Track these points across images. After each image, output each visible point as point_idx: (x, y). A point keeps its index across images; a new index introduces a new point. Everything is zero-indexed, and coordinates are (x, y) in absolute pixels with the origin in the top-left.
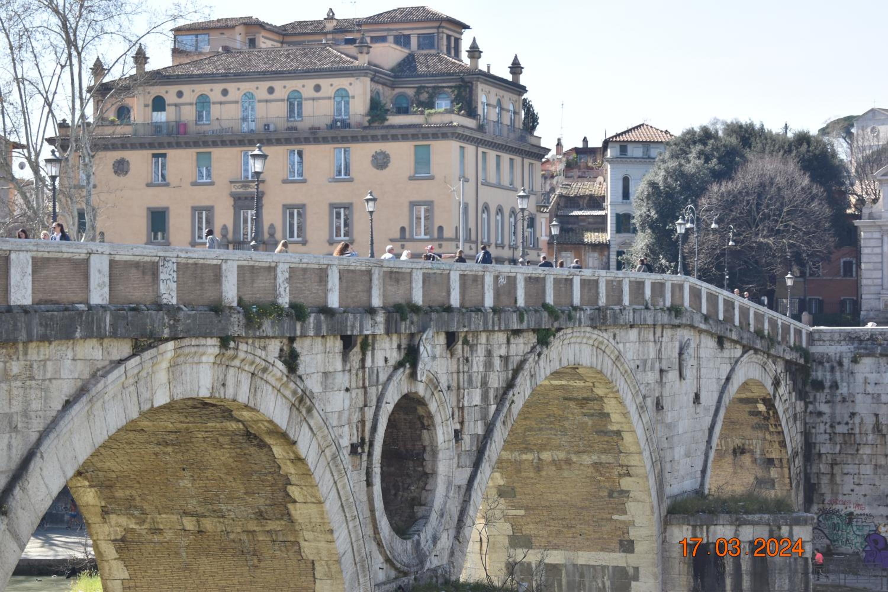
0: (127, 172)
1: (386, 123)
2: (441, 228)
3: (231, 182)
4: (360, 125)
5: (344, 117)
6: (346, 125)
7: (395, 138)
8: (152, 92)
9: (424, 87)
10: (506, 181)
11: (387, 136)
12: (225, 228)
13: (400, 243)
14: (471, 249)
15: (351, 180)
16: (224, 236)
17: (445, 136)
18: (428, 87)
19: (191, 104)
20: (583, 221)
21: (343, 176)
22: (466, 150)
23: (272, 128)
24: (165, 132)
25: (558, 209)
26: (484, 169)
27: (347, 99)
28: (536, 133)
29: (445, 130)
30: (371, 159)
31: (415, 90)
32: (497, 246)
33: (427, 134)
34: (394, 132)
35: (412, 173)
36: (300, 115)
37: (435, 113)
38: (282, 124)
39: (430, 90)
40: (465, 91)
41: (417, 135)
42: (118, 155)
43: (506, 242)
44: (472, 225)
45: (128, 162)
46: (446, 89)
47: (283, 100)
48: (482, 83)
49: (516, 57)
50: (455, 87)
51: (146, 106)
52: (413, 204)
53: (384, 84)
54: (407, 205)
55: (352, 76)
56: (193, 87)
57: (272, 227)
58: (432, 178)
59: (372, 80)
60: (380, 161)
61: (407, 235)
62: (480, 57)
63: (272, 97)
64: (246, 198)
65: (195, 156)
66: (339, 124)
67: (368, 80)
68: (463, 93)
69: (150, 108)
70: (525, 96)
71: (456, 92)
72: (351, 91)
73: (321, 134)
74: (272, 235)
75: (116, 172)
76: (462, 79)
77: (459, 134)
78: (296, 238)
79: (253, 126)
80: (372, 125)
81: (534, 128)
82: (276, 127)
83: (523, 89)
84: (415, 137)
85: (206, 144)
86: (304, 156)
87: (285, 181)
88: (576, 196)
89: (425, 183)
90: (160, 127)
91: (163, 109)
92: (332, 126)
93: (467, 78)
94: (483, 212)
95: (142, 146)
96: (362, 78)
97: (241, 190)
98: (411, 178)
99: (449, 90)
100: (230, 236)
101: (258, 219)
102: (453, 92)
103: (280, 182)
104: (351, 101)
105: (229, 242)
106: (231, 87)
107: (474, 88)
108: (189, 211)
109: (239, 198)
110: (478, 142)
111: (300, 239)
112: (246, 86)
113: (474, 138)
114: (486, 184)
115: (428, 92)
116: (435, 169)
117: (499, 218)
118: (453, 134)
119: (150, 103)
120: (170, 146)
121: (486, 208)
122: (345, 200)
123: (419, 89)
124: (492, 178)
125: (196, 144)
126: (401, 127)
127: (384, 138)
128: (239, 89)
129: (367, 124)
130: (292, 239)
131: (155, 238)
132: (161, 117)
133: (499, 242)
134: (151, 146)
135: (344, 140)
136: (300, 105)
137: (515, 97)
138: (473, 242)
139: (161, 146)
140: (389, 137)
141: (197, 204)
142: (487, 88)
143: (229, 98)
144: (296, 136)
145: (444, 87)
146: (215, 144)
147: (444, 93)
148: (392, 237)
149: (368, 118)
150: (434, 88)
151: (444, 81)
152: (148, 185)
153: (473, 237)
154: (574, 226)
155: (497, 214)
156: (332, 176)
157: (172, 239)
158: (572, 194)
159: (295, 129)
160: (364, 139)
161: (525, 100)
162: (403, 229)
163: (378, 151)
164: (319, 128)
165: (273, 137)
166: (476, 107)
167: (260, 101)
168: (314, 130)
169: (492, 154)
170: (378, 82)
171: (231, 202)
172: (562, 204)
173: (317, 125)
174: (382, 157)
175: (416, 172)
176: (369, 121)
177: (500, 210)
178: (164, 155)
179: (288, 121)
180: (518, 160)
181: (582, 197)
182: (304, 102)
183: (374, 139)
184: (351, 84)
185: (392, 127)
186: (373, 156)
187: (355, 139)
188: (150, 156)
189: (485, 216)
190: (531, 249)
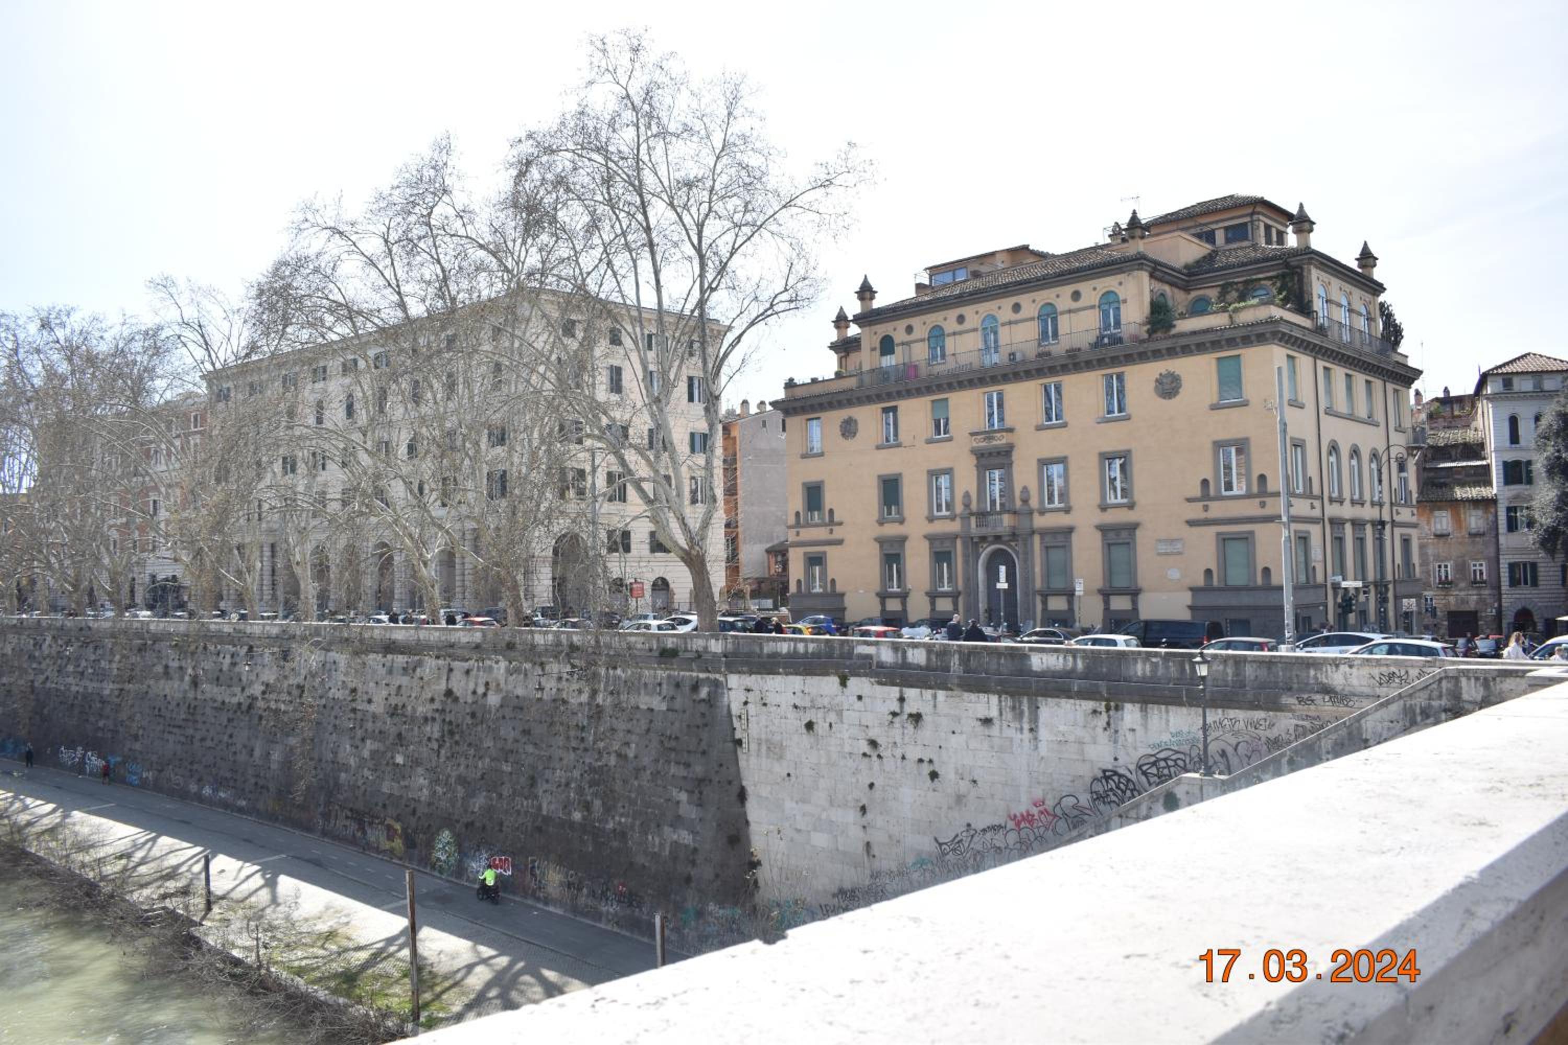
0: (855, 434)
1: (1174, 331)
2: (1262, 478)
3: (972, 434)
4: (1136, 339)
5: (1113, 331)
6: (1117, 340)
7: (1186, 351)
8: (879, 331)
9: (1232, 284)
10: (1362, 413)
11: (1174, 348)
12: (967, 495)
13: (1202, 504)
14: (1313, 507)
15: (1128, 418)
16: (967, 505)
17: (1261, 339)
18: (1236, 283)
19: (922, 340)
20: (1459, 473)
21: (1116, 414)
22: (1297, 361)
23: (1019, 357)
24: (893, 378)
25: (1425, 461)
26: (1329, 392)
27: (1116, 305)
28: (1400, 350)
29: (1260, 330)
30: (1153, 384)
31: (1219, 289)
32: (1353, 502)
33: (1234, 339)
34: (1183, 341)
35: (1215, 399)
36: (1055, 334)
37: (1244, 307)
38: (1031, 350)
39: (1241, 287)
40: (1293, 280)
41: (1219, 342)
42: (844, 414)
43: (1367, 497)
44: (1313, 471)
45: (856, 421)
46: (1263, 282)
47: (1032, 319)
48: (1317, 267)
49: (1366, 244)
50: (1276, 277)
51: (873, 349)
52: (1219, 445)
53: (1172, 284)
54: (1209, 446)
55: (1121, 271)
56: (924, 318)
57: (1025, 490)
58: (1245, 404)
59: (1152, 276)
60: (1167, 387)
61: (1212, 492)
62: (1311, 230)
63: (1018, 316)
64: (990, 454)
65: (929, 405)
66: (1106, 340)
67: (1145, 276)
68: (1290, 284)
69: (878, 351)
70: (1382, 298)
71: (1278, 284)
72: (1122, 293)
73: (1083, 358)
74: (1025, 501)
75: (843, 435)
76: (1287, 265)
77: (1284, 334)
78: (1056, 504)
79: (996, 358)
80: (1154, 336)
81: (1397, 343)
82: (1024, 355)
83: (1378, 288)
84: (1216, 345)
85: (940, 388)
86: (1063, 393)
87: (1039, 428)
88: (1446, 446)
89: (1235, 412)
90: (887, 373)
91: (892, 352)
92: (1098, 344)
93: (1294, 262)
94: (1330, 454)
95: (869, 400)
96: (1136, 273)
97: (984, 444)
98: (1214, 407)
99: (1269, 283)
100: (974, 507)
101: (1007, 480)
102: (1274, 284)
103: (1033, 429)
104: (1122, 307)
105: (972, 514)
106: (968, 311)
107: (1305, 274)
108: (924, 477)
109: (982, 455)
110: (1317, 351)
111: (1062, 505)
112: (986, 308)
113: (1309, 343)
114: (1330, 412)
115: (1237, 290)
116: (1250, 390)
117: (1354, 462)
118: (1274, 334)
119: (878, 345)
120: (900, 395)
121: (1334, 448)
122: (1121, 447)
123: (1224, 287)
124: (1342, 406)
125: (929, 390)
126: (1194, 333)
127: (1172, 353)
128: (977, 313)
129: (1146, 336)
130: (1052, 506)
131: (890, 513)
132: (888, 361)
133: (1356, 497)
134: (879, 398)
135: (1115, 361)
136: (1054, 320)
137: (1368, 297)
138: (1316, 498)
139: (889, 396)
140: (1178, 349)
141: (933, 467)
142: (1325, 276)
143: (967, 325)
144: (1050, 364)
145: (1260, 279)
146: (951, 387)
147: (1261, 288)
148: (1189, 495)
149: (1146, 328)
150: (1246, 283)
151: (1260, 270)
152: (878, 448)
153: (1316, 490)
154: (1448, 481)
155: (1352, 457)
156: (1101, 414)
157: (907, 513)
158: (1441, 443)
159: (1048, 354)
160: (1143, 357)
161: (1382, 305)
162: (1205, 482)
163: (1164, 372)
164: (1079, 349)
165: (1021, 368)
166: (1311, 301)
167: (1003, 325)
168: (1073, 353)
169: (1339, 373)
170: (1161, 280)
171: (973, 461)
172: (1429, 455)
173: (1076, 345)
174: (1170, 379)
175: (1221, 398)
176: (1148, 332)
177: (1355, 452)
178: (894, 409)
179: (1039, 345)
180: (1378, 383)
181: (1455, 446)
182: (1059, 318)
183: (1157, 355)
184: (1121, 284)
185: (1182, 335)
186: (1157, 381)
187: (1129, 359)
188: (880, 411)
189: (1333, 459)
190: (1402, 506)
